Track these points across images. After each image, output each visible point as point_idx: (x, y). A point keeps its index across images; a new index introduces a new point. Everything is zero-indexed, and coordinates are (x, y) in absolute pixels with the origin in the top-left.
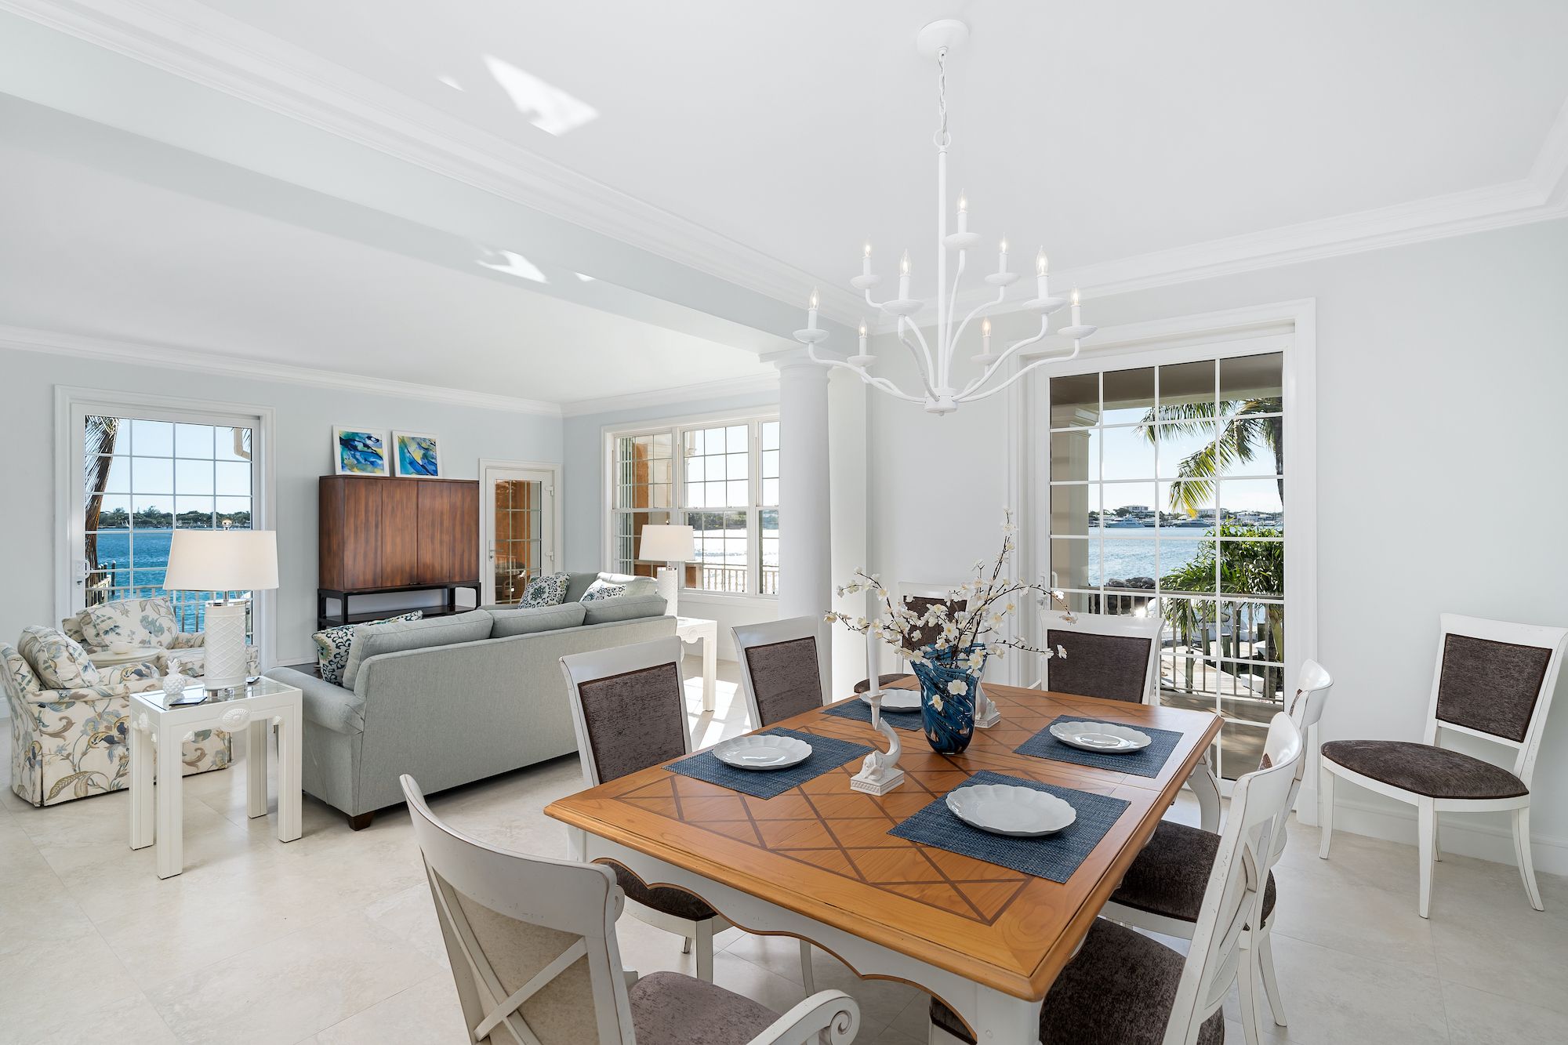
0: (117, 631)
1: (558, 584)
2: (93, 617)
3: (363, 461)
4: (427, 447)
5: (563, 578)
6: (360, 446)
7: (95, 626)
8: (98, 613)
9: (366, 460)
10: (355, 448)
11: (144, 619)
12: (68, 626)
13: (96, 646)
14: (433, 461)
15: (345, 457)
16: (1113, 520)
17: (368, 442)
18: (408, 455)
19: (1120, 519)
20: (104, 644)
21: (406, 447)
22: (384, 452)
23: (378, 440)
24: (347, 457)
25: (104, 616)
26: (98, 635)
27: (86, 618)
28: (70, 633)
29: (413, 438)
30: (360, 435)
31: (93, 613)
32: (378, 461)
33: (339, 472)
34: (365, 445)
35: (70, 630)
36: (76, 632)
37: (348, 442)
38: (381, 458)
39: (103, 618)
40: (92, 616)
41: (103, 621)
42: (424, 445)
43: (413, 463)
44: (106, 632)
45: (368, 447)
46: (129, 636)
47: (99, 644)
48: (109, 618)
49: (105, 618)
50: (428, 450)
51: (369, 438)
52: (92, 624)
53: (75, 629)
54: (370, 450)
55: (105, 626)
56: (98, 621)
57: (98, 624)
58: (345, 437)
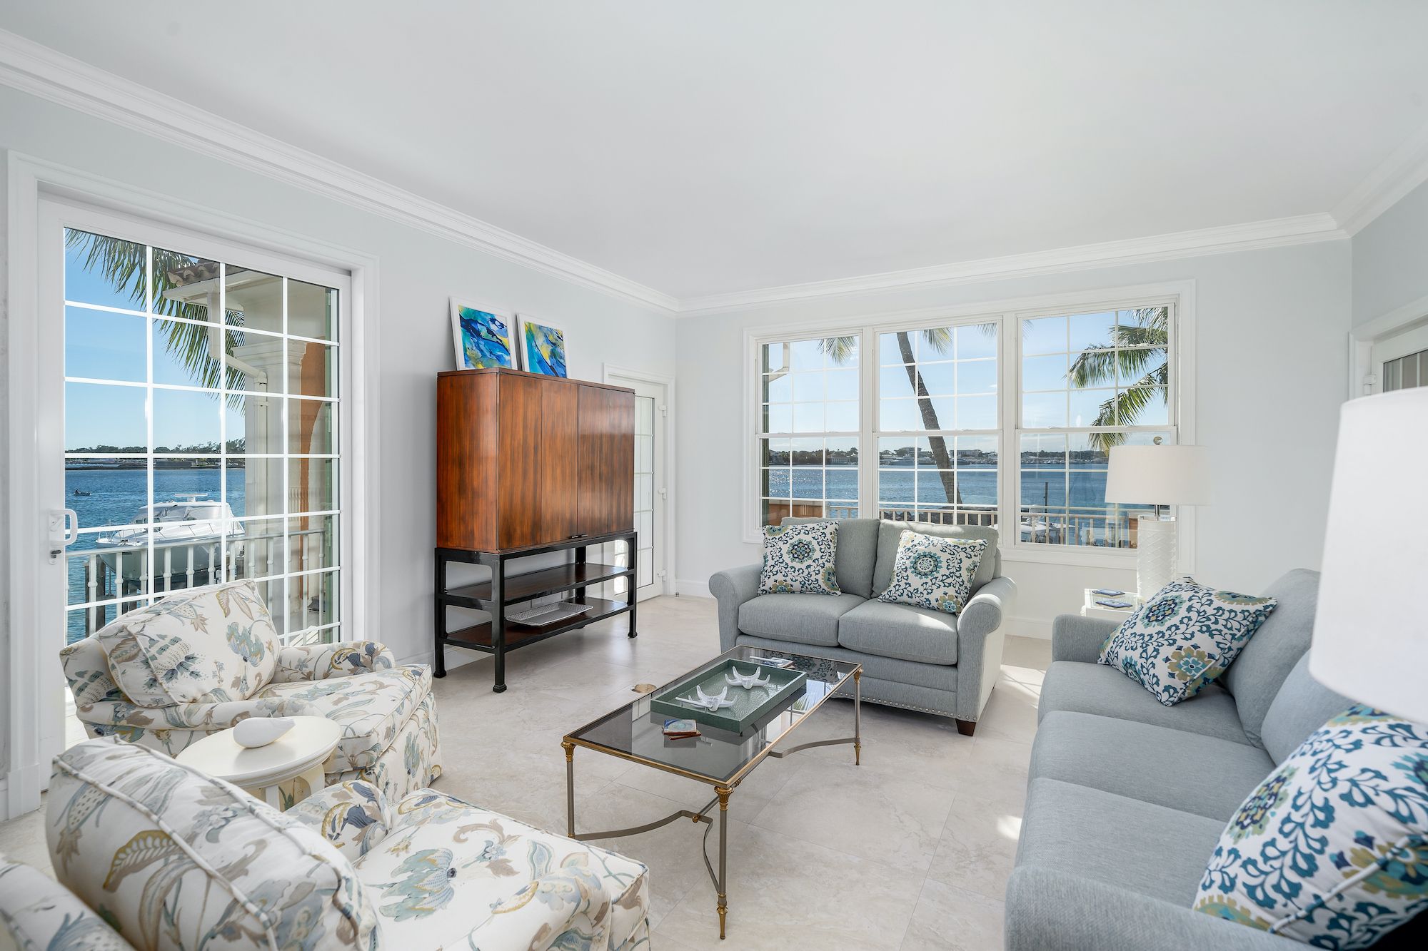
0: (191, 669)
1: (829, 537)
2: (143, 643)
3: (488, 354)
4: (554, 341)
5: (831, 529)
6: (484, 332)
7: (146, 663)
8: (151, 631)
9: (491, 353)
10: (478, 334)
11: (232, 632)
12: (75, 666)
13: (149, 707)
14: (562, 361)
15: (467, 346)
16: (895, 459)
17: (493, 327)
18: (536, 350)
19: (900, 458)
20: (167, 701)
21: (533, 338)
22: (510, 342)
23: (502, 325)
24: (470, 347)
25: (163, 637)
26: (153, 682)
27: (127, 647)
28: (81, 681)
29: (540, 327)
30: (483, 315)
31: (141, 632)
32: (505, 356)
33: (462, 366)
34: (490, 331)
35: (81, 674)
36: (95, 676)
37: (470, 323)
38: (507, 352)
39: (162, 643)
40: (139, 639)
41: (163, 649)
42: (551, 338)
43: (541, 361)
44: (172, 674)
45: (494, 335)
46: (215, 675)
47: (157, 701)
48: (175, 641)
49: (167, 641)
50: (555, 344)
51: (493, 320)
52: (140, 658)
53: (92, 671)
54: (494, 339)
55: (166, 661)
56: (154, 651)
57: (154, 658)
58: (465, 315)
